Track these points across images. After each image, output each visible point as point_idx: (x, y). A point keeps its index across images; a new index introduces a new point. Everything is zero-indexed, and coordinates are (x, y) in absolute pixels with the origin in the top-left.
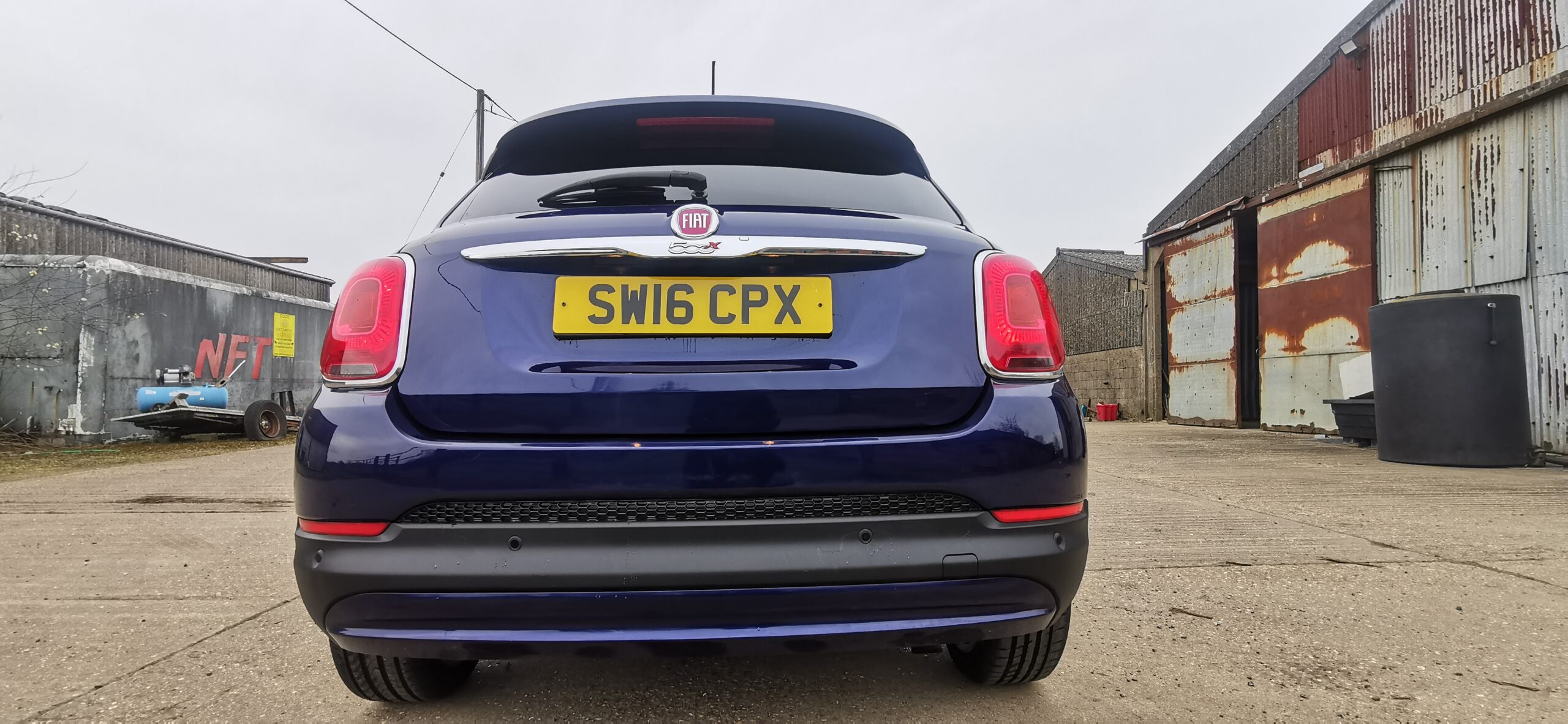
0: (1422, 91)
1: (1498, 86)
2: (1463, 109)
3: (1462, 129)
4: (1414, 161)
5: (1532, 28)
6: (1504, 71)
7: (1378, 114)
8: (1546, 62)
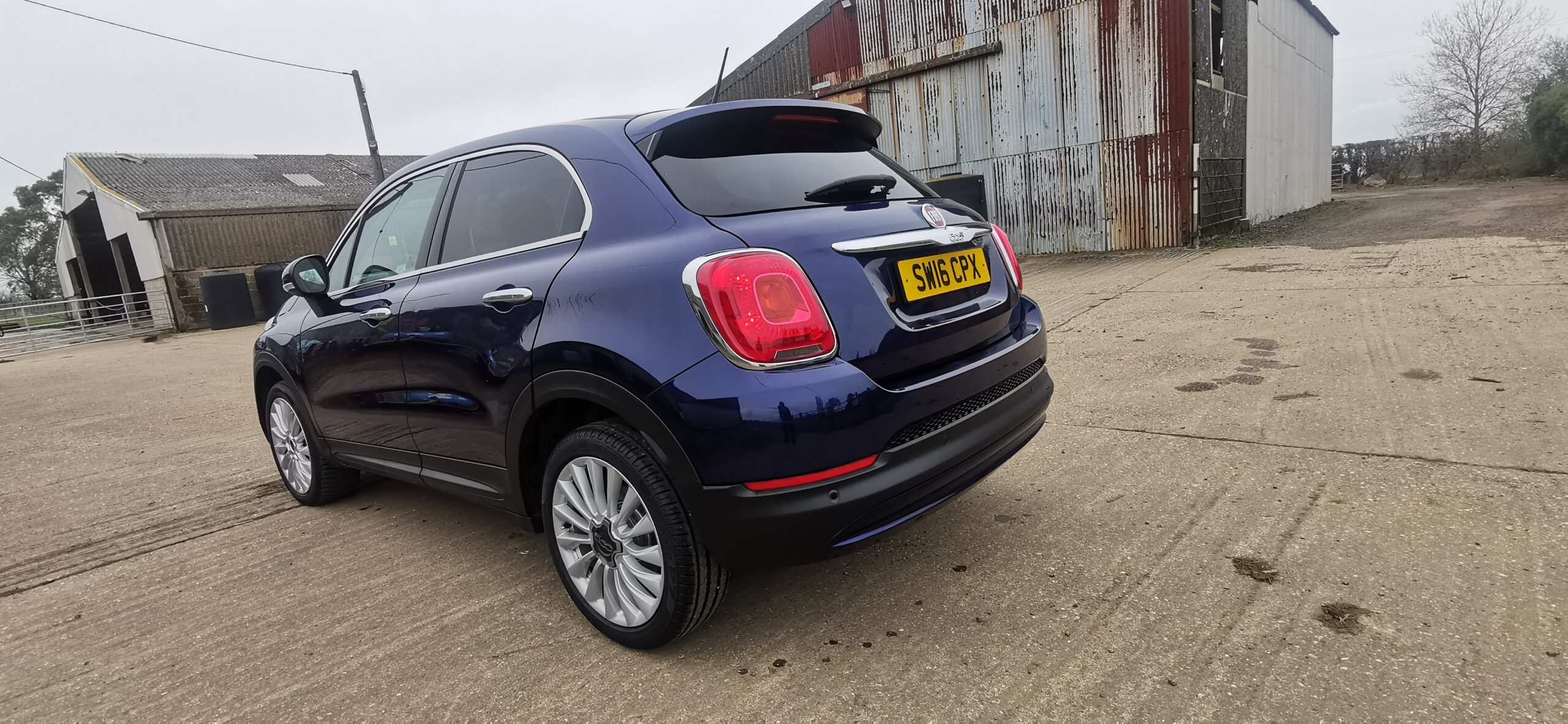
0: (892, 45)
1: (935, 49)
2: (917, 60)
3: (917, 72)
4: (891, 88)
5: (952, 18)
6: (938, 40)
7: (865, 54)
8: (960, 41)
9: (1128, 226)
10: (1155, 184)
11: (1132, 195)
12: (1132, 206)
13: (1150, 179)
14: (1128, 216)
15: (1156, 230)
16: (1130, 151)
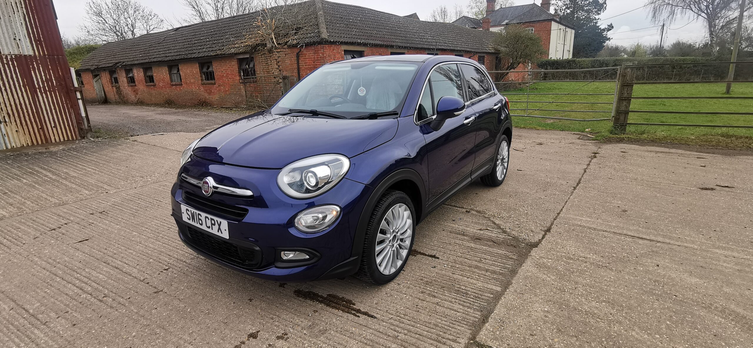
9: (25, 127)
10: (44, 94)
11: (22, 102)
12: (25, 111)
13: (38, 90)
14: (23, 119)
15: (54, 129)
16: (11, 66)
